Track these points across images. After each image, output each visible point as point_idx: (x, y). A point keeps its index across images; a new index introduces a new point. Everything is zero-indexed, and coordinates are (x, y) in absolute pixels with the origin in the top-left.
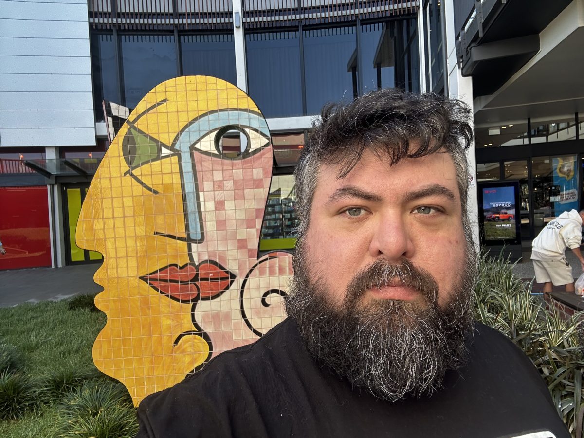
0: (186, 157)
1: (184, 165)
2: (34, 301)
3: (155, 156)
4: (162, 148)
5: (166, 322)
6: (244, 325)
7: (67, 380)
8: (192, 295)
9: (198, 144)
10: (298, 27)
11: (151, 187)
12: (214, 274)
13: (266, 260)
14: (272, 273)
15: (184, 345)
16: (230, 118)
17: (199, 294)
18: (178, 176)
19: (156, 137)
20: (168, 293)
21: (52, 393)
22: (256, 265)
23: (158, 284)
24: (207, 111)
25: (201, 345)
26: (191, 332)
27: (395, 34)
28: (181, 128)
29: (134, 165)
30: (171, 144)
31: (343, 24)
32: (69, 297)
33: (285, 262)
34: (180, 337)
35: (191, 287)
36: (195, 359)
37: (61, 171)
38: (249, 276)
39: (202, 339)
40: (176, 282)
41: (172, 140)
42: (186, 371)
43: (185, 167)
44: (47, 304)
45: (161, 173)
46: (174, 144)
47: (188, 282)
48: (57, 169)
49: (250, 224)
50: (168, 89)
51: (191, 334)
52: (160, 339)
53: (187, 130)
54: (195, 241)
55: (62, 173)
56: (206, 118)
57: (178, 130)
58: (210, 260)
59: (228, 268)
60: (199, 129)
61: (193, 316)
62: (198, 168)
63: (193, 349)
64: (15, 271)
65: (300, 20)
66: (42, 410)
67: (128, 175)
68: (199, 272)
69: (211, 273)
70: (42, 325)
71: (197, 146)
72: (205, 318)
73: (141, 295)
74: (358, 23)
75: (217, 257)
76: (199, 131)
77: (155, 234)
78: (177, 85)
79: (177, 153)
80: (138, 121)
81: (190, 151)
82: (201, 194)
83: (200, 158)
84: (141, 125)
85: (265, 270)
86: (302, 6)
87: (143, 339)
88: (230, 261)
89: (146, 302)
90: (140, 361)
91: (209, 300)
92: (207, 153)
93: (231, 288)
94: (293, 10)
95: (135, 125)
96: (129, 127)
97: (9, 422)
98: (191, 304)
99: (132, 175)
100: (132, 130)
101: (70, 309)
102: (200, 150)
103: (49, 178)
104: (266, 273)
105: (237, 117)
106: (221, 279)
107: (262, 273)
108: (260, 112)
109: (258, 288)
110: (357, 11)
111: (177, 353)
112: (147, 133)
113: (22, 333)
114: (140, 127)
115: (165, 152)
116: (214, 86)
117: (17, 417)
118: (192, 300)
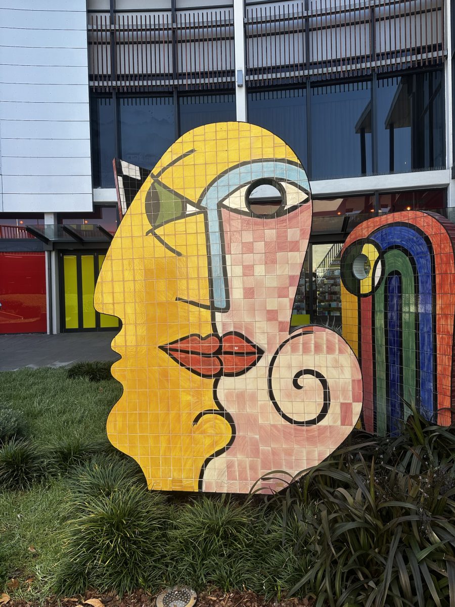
0: (213, 215)
1: (210, 224)
2: (33, 367)
3: (179, 215)
4: (188, 205)
5: (186, 398)
6: (272, 407)
7: (75, 453)
8: (215, 369)
9: (227, 200)
10: (305, 83)
11: (174, 248)
12: (240, 347)
13: (300, 335)
14: (306, 350)
15: (204, 425)
16: (265, 170)
17: (222, 369)
18: (204, 236)
19: (180, 192)
20: (189, 365)
21: (59, 465)
22: (288, 340)
23: (178, 355)
24: (238, 163)
25: (223, 427)
26: (212, 410)
27: (414, 90)
28: (208, 183)
29: (157, 224)
30: (197, 200)
31: (356, 79)
32: (67, 364)
33: (323, 339)
34: (200, 416)
35: (214, 361)
36: (216, 442)
37: (58, 237)
38: (279, 352)
39: (224, 419)
40: (198, 354)
41: (198, 196)
42: (206, 455)
43: (211, 226)
44: (47, 370)
45: (185, 232)
46: (200, 201)
47: (211, 354)
48: (55, 235)
49: (282, 293)
50: (196, 138)
51: (212, 413)
52: (178, 418)
53: (215, 184)
54: (219, 310)
55: (60, 239)
56: (237, 170)
57: (205, 185)
58: (235, 332)
59: (255, 342)
60: (228, 184)
61: (215, 393)
62: (226, 227)
63: (214, 431)
64: (12, 336)
65: (308, 77)
66: (49, 482)
67: (150, 234)
68: (223, 344)
69: (236, 346)
70: (44, 391)
71: (226, 203)
72: (228, 396)
73: (160, 366)
74: (375, 78)
75: (243, 329)
76: (229, 185)
77: (176, 300)
78: (206, 134)
79: (203, 211)
80: (162, 175)
81: (218, 208)
82: (228, 257)
83: (228, 216)
84: (165, 179)
85: (299, 346)
86: (311, 61)
87: (160, 415)
88: (257, 334)
89: (165, 374)
90: (157, 439)
91: (233, 376)
92: (236, 211)
93: (258, 364)
94: (301, 65)
95: (160, 179)
96: (152, 181)
97: (17, 493)
98: (213, 380)
99: (155, 235)
100: (156, 184)
101: (69, 376)
102: (229, 207)
103: (47, 244)
104: (299, 350)
105: (273, 169)
106: (247, 353)
107: (294, 349)
108: (299, 162)
109: (290, 367)
110: (373, 64)
111: (197, 433)
112: (172, 188)
113: (25, 398)
114: (164, 181)
115: (190, 209)
116: (247, 134)
117: (25, 487)
118: (215, 376)
